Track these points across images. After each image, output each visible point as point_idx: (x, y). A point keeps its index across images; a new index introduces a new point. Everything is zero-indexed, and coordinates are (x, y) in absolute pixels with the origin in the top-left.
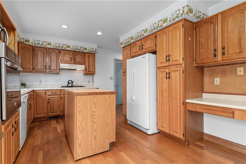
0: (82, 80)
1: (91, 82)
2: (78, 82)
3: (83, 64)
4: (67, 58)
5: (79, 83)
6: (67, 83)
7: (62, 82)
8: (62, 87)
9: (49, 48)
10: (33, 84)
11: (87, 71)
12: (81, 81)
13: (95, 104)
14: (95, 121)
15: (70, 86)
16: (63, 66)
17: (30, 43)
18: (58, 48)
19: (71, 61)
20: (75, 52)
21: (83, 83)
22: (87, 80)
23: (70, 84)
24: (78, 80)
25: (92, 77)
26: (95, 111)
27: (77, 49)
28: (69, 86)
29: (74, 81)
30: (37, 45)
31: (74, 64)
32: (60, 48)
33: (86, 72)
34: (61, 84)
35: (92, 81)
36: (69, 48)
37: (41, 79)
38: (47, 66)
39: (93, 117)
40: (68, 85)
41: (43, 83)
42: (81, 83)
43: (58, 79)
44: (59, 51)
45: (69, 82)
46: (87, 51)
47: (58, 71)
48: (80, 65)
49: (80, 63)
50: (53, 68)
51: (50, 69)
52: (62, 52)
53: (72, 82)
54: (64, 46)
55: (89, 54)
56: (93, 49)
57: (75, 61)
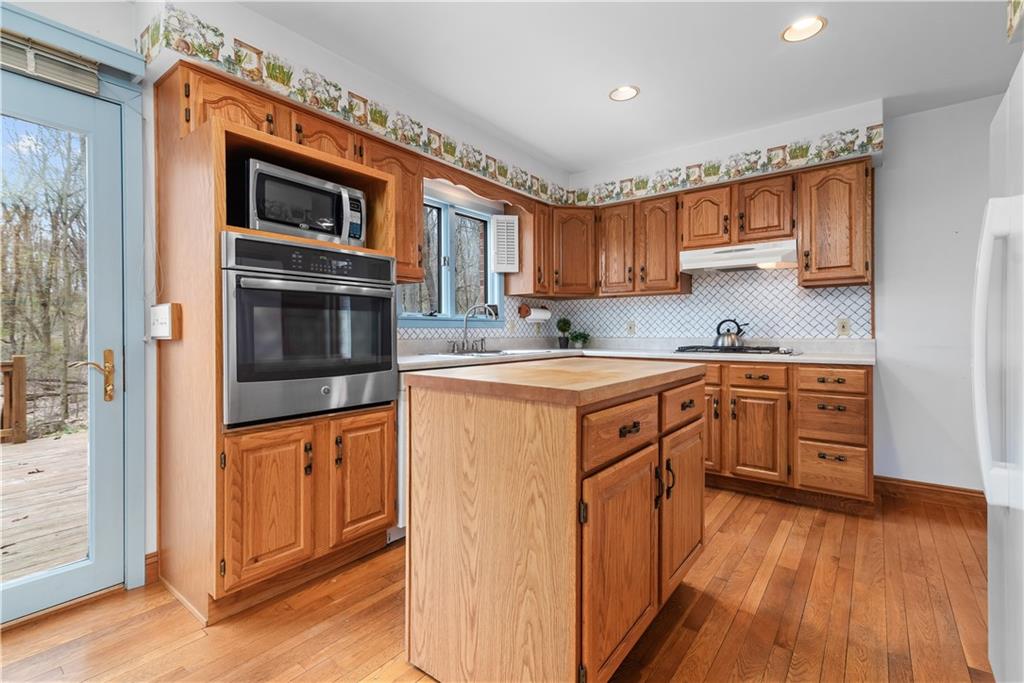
0: (797, 319)
1: (855, 327)
2: (776, 329)
3: (791, 235)
4: (708, 219)
5: (782, 333)
6: (716, 335)
7: (701, 330)
8: (682, 348)
9: (644, 201)
10: (618, 334)
11: (814, 268)
12: (792, 324)
13: (472, 443)
14: (474, 527)
15: (726, 345)
16: (689, 260)
17: (589, 202)
18: (672, 190)
19: (726, 230)
20: (743, 183)
21: (803, 333)
22: (831, 318)
23: (724, 335)
24: (776, 319)
25: (868, 297)
26: (471, 477)
27: (752, 167)
28: (720, 344)
29: (747, 324)
30: (608, 202)
31: (741, 241)
32: (677, 189)
33: (807, 275)
34: (697, 335)
35: (861, 322)
36: (715, 174)
37: (632, 319)
38: (637, 270)
39: (465, 509)
40: (717, 340)
41: (639, 333)
42: (792, 333)
43: (687, 318)
44: (676, 200)
45: (723, 330)
46: (812, 160)
47: (671, 282)
48: (771, 243)
49: (769, 234)
50: (655, 272)
51: (643, 279)
52: (688, 201)
53: (740, 330)
54: (695, 173)
55: (823, 173)
56: (849, 138)
57: (742, 228)
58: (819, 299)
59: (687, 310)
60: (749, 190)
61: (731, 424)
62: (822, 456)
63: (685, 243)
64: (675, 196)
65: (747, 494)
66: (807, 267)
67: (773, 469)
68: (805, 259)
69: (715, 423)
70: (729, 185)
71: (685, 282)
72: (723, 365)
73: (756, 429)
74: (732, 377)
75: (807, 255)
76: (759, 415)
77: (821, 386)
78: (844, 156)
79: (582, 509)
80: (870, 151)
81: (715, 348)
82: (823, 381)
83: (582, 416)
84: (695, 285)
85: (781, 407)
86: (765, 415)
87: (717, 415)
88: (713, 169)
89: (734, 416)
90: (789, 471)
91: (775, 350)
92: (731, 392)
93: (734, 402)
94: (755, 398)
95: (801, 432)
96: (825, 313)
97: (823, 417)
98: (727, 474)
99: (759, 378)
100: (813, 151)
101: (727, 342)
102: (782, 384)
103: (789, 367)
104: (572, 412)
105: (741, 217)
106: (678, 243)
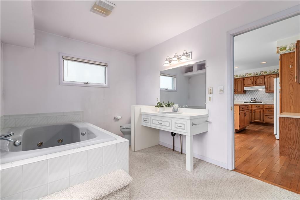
0: (266, 98)
3: (264, 85)
4: (250, 82)
5: (263, 100)
6: (251, 100)
8: (244, 103)
9: (237, 79)
11: (268, 90)
16: (246, 88)
18: (242, 77)
19: (253, 84)
20: (256, 76)
21: (267, 100)
24: (262, 98)
27: (257, 74)
28: (251, 102)
29: (257, 99)
31: (255, 86)
33: (267, 91)
34: (247, 100)
38: (236, 90)
43: (245, 98)
44: (243, 79)
45: (252, 99)
46: (267, 73)
47: (242, 92)
48: (260, 86)
49: (260, 85)
50: (239, 90)
51: (237, 91)
52: (245, 79)
53: (255, 100)
54: (247, 75)
55: (270, 76)
56: (274, 71)
57: (256, 84)
58: (270, 95)
59: (245, 96)
60: (257, 78)
61: (253, 114)
62: (269, 118)
63: (245, 86)
64: (243, 78)
65: (256, 124)
66: (267, 90)
67: (261, 120)
68: (267, 89)
69: (251, 114)
70: (253, 77)
71: (245, 92)
72: (252, 105)
73: (258, 114)
74: (253, 107)
75: (267, 88)
76: (258, 112)
77: (268, 108)
78: (273, 73)
79: (239, 113)
80: (277, 73)
81: (251, 103)
82: (269, 107)
83: (239, 107)
84: (247, 92)
85: (262, 111)
86: (259, 112)
87: (251, 113)
88: (251, 74)
89: (254, 112)
90: (263, 120)
91: (261, 103)
92: (253, 109)
93: (254, 111)
94: (257, 110)
95: (265, 115)
96: (271, 97)
97: (269, 112)
98: (253, 121)
99: (259, 107)
100: (268, 72)
101: (253, 101)
102: (262, 108)
103: (263, 105)
104: (239, 106)
105: (255, 82)
106: (244, 86)
